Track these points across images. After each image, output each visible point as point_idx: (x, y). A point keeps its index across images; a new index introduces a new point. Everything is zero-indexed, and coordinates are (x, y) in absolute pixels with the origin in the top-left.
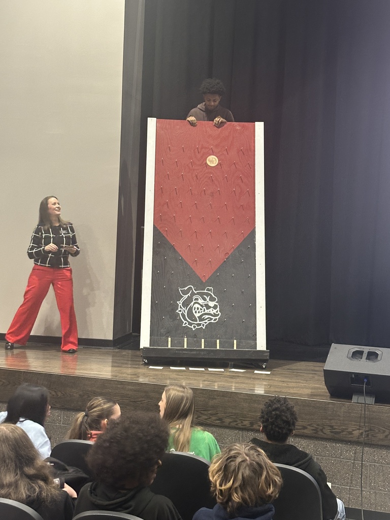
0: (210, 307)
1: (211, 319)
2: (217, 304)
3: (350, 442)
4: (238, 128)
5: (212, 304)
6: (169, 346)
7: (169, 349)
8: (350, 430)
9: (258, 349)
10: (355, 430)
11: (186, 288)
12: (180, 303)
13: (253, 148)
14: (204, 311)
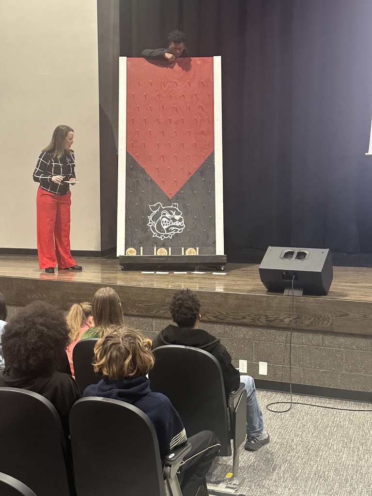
0: (176, 220)
1: (177, 230)
2: (182, 217)
3: (282, 328)
4: (198, 62)
5: (177, 217)
6: (142, 254)
7: (141, 256)
8: (282, 318)
9: (217, 254)
10: (286, 318)
11: (155, 205)
12: (150, 218)
13: (211, 80)
14: (171, 224)
